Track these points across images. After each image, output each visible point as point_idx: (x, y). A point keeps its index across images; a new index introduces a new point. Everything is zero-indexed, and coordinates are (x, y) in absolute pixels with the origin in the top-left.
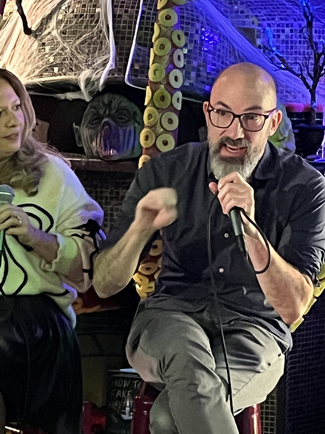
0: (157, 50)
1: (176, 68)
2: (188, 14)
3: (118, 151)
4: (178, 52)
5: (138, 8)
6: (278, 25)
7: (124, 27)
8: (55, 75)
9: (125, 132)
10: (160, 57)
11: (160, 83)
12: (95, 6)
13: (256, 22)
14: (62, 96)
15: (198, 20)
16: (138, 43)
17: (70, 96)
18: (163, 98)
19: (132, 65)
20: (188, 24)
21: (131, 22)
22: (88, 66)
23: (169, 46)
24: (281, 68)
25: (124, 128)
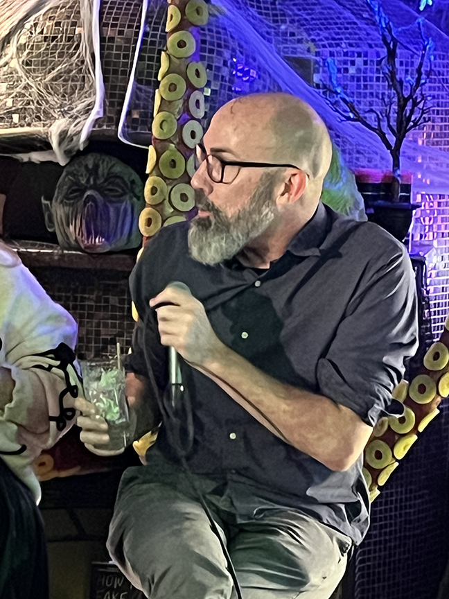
0: (164, 91)
1: (193, 118)
2: (212, 37)
3: (107, 239)
4: (197, 95)
5: (138, 27)
6: (346, 54)
7: (118, 56)
8: (15, 126)
9: (117, 210)
10: (170, 102)
11: (169, 141)
12: (74, 24)
13: (314, 49)
14: (24, 157)
15: (226, 47)
16: (137, 80)
17: (36, 157)
18: (173, 164)
19: (129, 113)
20: (211, 51)
21: (127, 49)
22: (64, 114)
23: (182, 86)
24: (348, 118)
25: (116, 205)
